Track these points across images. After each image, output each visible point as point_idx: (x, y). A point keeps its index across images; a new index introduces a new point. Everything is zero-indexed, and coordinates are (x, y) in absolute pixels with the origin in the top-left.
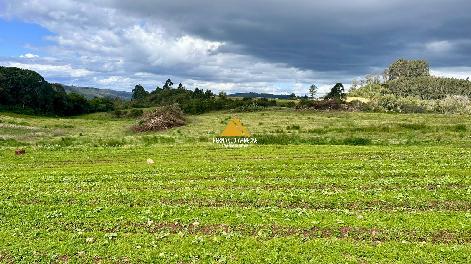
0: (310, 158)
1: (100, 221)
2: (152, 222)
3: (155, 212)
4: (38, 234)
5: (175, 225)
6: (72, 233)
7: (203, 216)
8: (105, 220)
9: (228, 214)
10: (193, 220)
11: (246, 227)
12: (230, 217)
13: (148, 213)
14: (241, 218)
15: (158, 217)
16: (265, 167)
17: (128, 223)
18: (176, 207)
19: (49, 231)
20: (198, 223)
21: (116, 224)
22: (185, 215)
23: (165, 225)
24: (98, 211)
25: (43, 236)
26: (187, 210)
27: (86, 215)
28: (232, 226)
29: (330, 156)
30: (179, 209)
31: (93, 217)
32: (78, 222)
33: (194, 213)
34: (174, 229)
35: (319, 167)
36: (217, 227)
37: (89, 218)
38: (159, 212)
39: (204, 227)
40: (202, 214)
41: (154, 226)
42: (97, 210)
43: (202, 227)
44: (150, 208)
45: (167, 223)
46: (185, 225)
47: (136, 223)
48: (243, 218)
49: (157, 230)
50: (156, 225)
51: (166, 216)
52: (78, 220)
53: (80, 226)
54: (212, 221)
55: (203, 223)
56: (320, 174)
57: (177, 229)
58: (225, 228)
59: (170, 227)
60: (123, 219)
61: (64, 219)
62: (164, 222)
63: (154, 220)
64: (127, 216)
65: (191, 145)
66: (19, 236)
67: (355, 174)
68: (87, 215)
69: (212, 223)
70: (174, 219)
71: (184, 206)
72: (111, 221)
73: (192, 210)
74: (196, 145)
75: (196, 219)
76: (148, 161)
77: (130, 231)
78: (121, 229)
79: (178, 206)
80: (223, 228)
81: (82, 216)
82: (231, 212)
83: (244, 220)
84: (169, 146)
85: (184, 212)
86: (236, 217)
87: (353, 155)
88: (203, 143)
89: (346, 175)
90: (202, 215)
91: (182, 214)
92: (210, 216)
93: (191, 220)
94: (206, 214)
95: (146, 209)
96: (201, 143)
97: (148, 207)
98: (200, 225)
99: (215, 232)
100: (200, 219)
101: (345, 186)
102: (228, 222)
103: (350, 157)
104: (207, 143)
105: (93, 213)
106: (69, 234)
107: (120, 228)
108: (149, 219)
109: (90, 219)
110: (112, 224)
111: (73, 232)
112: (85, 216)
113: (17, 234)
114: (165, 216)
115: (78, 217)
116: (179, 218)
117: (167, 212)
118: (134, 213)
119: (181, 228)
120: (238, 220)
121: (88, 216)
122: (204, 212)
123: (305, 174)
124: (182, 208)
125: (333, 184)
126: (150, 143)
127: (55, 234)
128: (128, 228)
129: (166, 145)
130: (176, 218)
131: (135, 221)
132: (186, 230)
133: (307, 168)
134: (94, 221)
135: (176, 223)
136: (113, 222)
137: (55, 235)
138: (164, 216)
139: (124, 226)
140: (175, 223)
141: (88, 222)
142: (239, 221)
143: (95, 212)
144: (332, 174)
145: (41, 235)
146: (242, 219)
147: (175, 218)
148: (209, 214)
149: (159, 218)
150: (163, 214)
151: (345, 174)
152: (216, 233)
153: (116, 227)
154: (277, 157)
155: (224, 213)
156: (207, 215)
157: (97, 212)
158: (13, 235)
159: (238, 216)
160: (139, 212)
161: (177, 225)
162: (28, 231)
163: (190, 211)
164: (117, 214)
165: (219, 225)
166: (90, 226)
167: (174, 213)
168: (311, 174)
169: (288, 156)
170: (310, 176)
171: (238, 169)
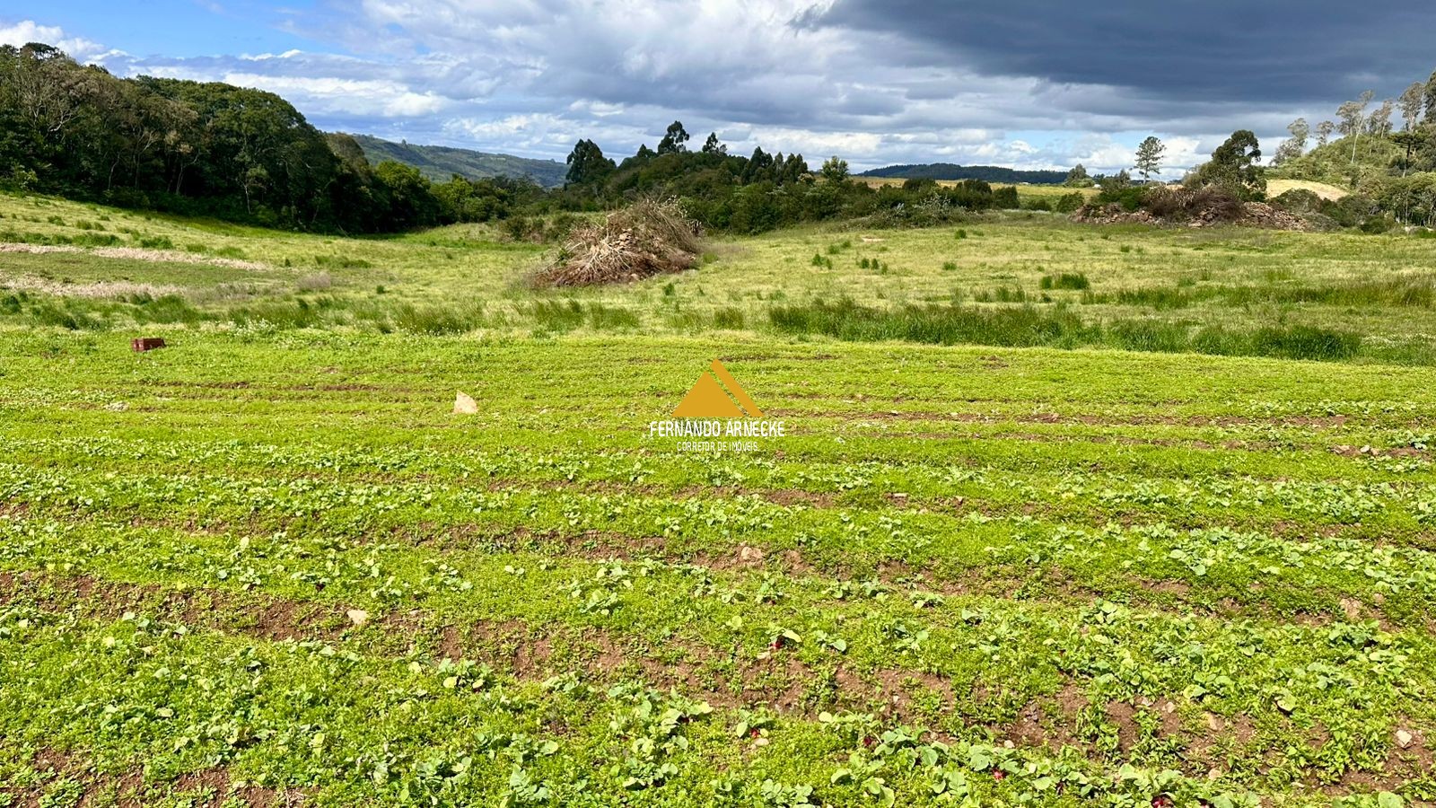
0: (1097, 428)
29: (1197, 420)
35: (1130, 498)
56: (1127, 564)
65: (686, 338)
67: (1335, 580)
74: (697, 340)
76: (456, 403)
84: (613, 338)
87: (1303, 417)
88: (727, 331)
89: (1280, 579)
96: (719, 332)
101: (1287, 714)
103: (1289, 432)
104: (737, 333)
123: (1043, 557)
125: (1198, 691)
129: (603, 336)
133: (1069, 501)
144: (1201, 571)
151: (1275, 570)
168: (1079, 559)
169: (1006, 407)
170: (1071, 572)
171: (735, 480)
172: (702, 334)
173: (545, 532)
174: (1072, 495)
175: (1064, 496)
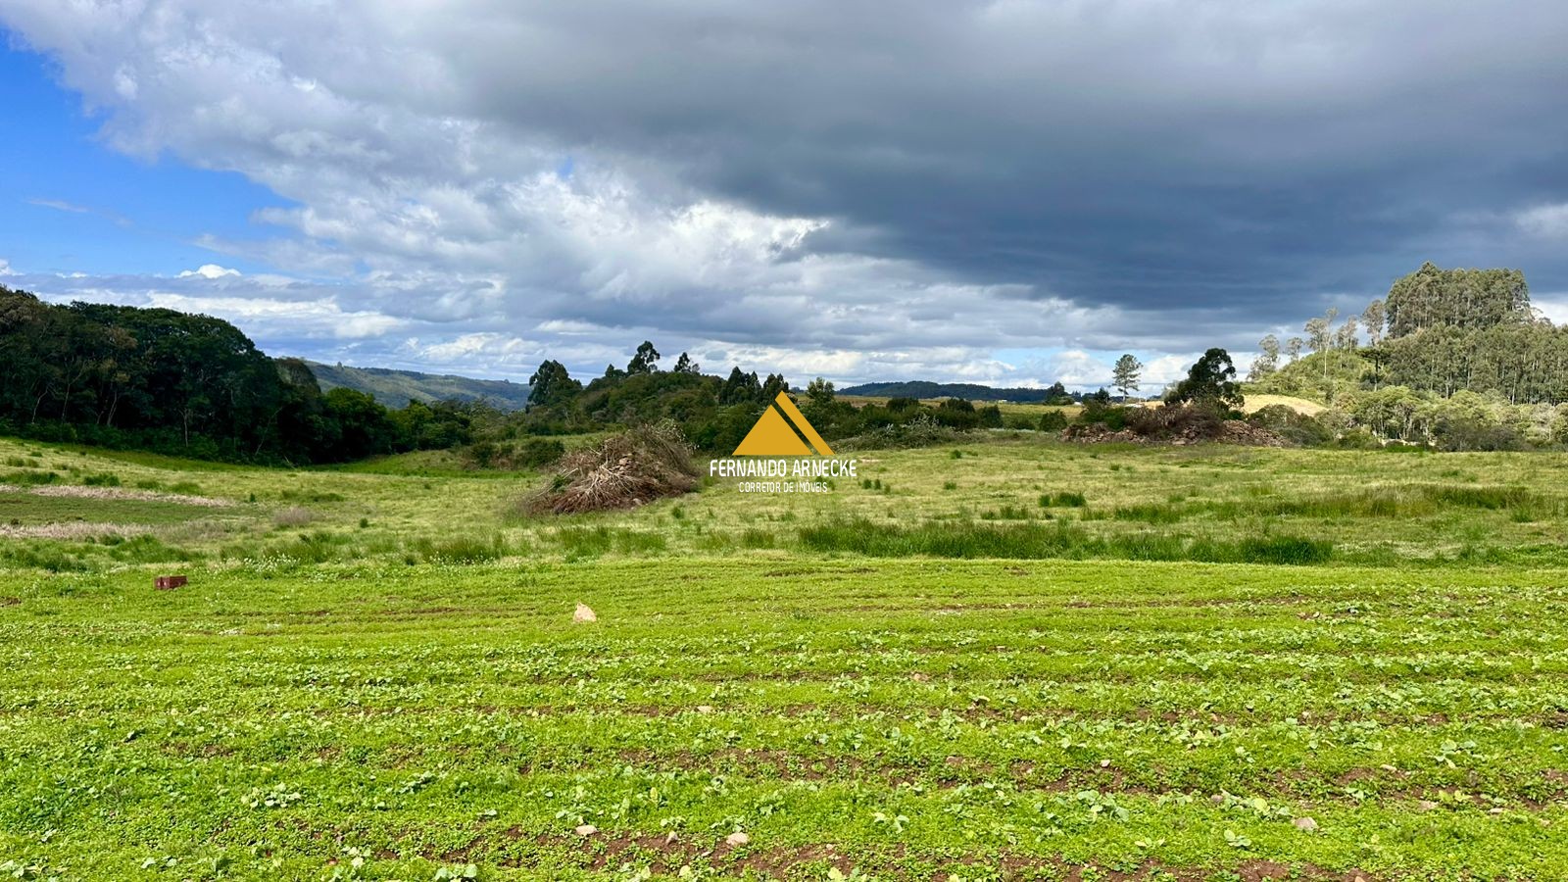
0: (1123, 609)
1: (423, 823)
2: (591, 828)
3: (602, 793)
4: (224, 863)
5: (668, 841)
6: (332, 863)
7: (763, 811)
8: (438, 821)
9: (845, 808)
10: (728, 824)
11: (908, 854)
12: (851, 816)
13: (578, 797)
14: (892, 822)
15: (611, 811)
16: (969, 640)
17: (514, 832)
18: (672, 776)
19: (259, 854)
20: (744, 838)
21: (474, 834)
22: (700, 806)
23: (636, 840)
24: (416, 788)
25: (239, 870)
26: (707, 789)
27: (375, 799)
28: (859, 852)
29: (1196, 602)
30: (682, 784)
31: (399, 808)
32: (351, 824)
33: (731, 801)
34: (665, 856)
35: (1156, 641)
36: (810, 853)
37: (385, 809)
38: (615, 794)
39: (763, 850)
40: (756, 805)
41: (597, 845)
42: (413, 783)
43: (757, 852)
44: (583, 779)
45: (639, 834)
46: (700, 842)
47: (540, 830)
48: (897, 824)
49: (607, 857)
50: (604, 840)
51: (637, 809)
52: (351, 817)
53: (357, 837)
54: (794, 829)
55: (762, 837)
56: (1161, 668)
57: (673, 857)
58: (837, 858)
59: (650, 847)
60: (497, 817)
61: (306, 814)
62: (629, 831)
63: (599, 822)
64: (510, 808)
65: (718, 558)
66: (164, 868)
67: (1282, 668)
68: (380, 801)
69: (792, 838)
70: (664, 822)
71: (696, 776)
72: (456, 822)
73: (725, 792)
74: (733, 560)
75: (738, 821)
76: (576, 613)
77: (519, 860)
78: (491, 850)
79: (676, 776)
80: (831, 857)
81: (365, 803)
82: (855, 801)
83: (901, 829)
84: (646, 561)
85: (696, 796)
86: (873, 819)
87: (1274, 598)
88: (758, 550)
89: (1251, 670)
90: (758, 809)
91: (689, 803)
92: (783, 811)
93: (720, 827)
94: (771, 807)
95: (570, 784)
96: (751, 552)
97: (578, 777)
98: (750, 844)
99: (804, 869)
100: (752, 824)
101: (1251, 710)
102: (848, 835)
103: (1264, 606)
104: (770, 552)
105: (398, 793)
106: (320, 865)
107: (485, 848)
108: (580, 820)
109: (389, 814)
110: (460, 832)
111: (334, 859)
112: (372, 803)
113: (158, 864)
114: (633, 809)
115: (351, 806)
116: (680, 818)
117: (640, 796)
118: (532, 797)
119: (687, 853)
120: (882, 829)
121: (382, 804)
122: (763, 799)
123: (1111, 668)
124: (691, 782)
125: (1207, 704)
126: (583, 552)
127: (276, 863)
128: (513, 849)
129: (635, 559)
130: (672, 819)
131: (536, 823)
132: (705, 860)
133: (1117, 645)
134: (401, 821)
135: (672, 835)
136: (465, 825)
137: (276, 869)
138: (631, 809)
139: (500, 840)
140: (666, 836)
141: (382, 822)
142: (883, 832)
143: (407, 791)
144: (1205, 669)
145: (232, 869)
146: (893, 827)
147: (668, 816)
148: (781, 806)
149: (615, 816)
150: (626, 803)
151: (1248, 666)
152: (806, 873)
153: (473, 843)
154: (1008, 605)
155: (831, 804)
156: (774, 810)
157: (412, 792)
158: (144, 866)
159: (880, 816)
160: (550, 794)
161: (674, 841)
162: (190, 852)
163: (717, 793)
164: (477, 800)
165: (814, 846)
166: (389, 838)
167: (664, 798)
168: (1132, 667)
169: (1047, 599)
170: (1128, 675)
171: (877, 644)
172: (735, 554)
173: (770, 674)
174: (1118, 642)
175: (1113, 642)
